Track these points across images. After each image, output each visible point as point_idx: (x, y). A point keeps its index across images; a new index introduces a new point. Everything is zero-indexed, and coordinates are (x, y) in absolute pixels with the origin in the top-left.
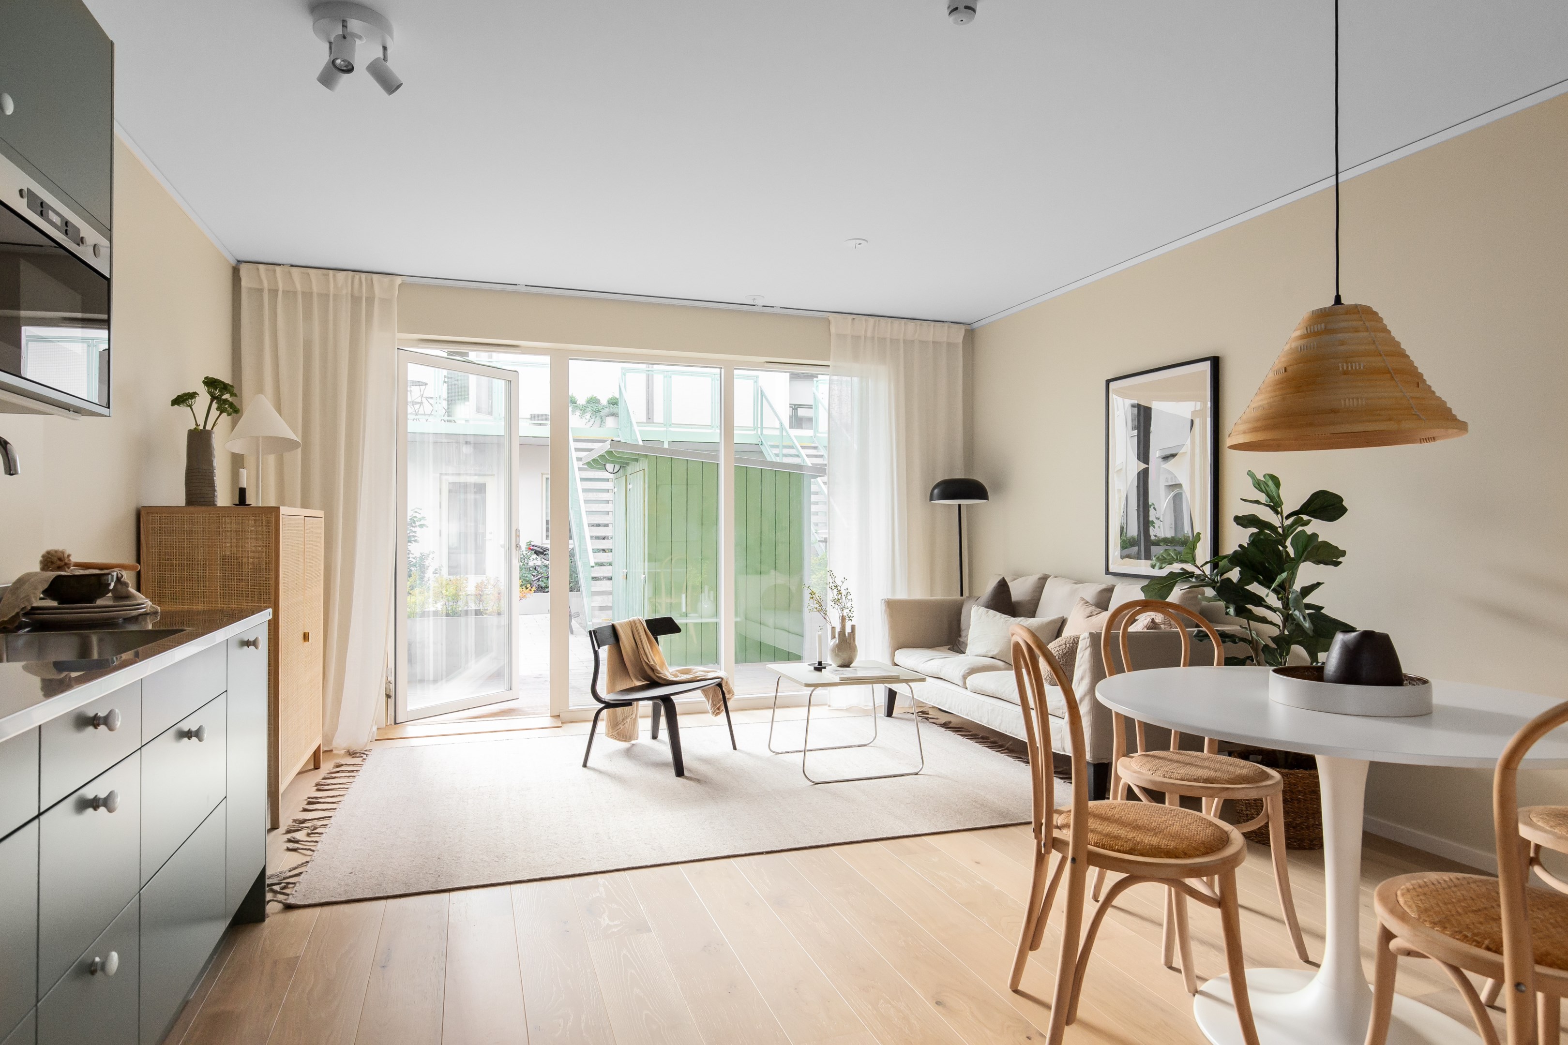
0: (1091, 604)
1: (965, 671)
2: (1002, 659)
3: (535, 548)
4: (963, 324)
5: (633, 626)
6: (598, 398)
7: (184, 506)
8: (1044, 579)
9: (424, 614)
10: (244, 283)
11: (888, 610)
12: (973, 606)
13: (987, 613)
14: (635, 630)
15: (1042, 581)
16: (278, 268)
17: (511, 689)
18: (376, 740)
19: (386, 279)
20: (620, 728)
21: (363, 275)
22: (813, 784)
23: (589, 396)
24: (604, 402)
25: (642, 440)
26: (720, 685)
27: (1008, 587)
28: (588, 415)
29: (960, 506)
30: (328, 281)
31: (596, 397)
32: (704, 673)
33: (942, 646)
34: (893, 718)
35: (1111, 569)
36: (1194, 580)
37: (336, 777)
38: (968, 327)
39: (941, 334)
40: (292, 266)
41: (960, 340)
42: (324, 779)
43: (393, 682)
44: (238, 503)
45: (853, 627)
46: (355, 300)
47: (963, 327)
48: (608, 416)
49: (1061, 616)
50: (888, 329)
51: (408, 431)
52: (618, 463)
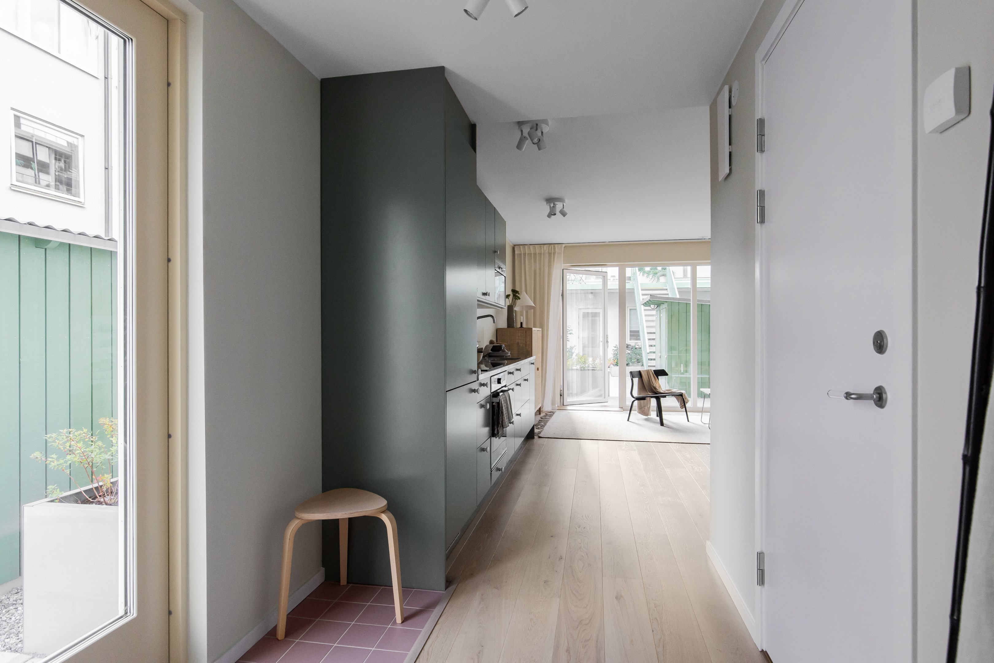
5: (648, 372)
7: (507, 328)
9: (572, 369)
10: (516, 252)
14: (649, 375)
16: (526, 246)
17: (605, 398)
18: (557, 409)
19: (560, 246)
20: (642, 408)
21: (552, 245)
26: (682, 396)
28: (651, 276)
30: (541, 249)
32: (675, 390)
37: (546, 417)
40: (530, 245)
42: (542, 417)
43: (562, 390)
44: (521, 327)
46: (550, 254)
48: (661, 276)
52: (655, 304)
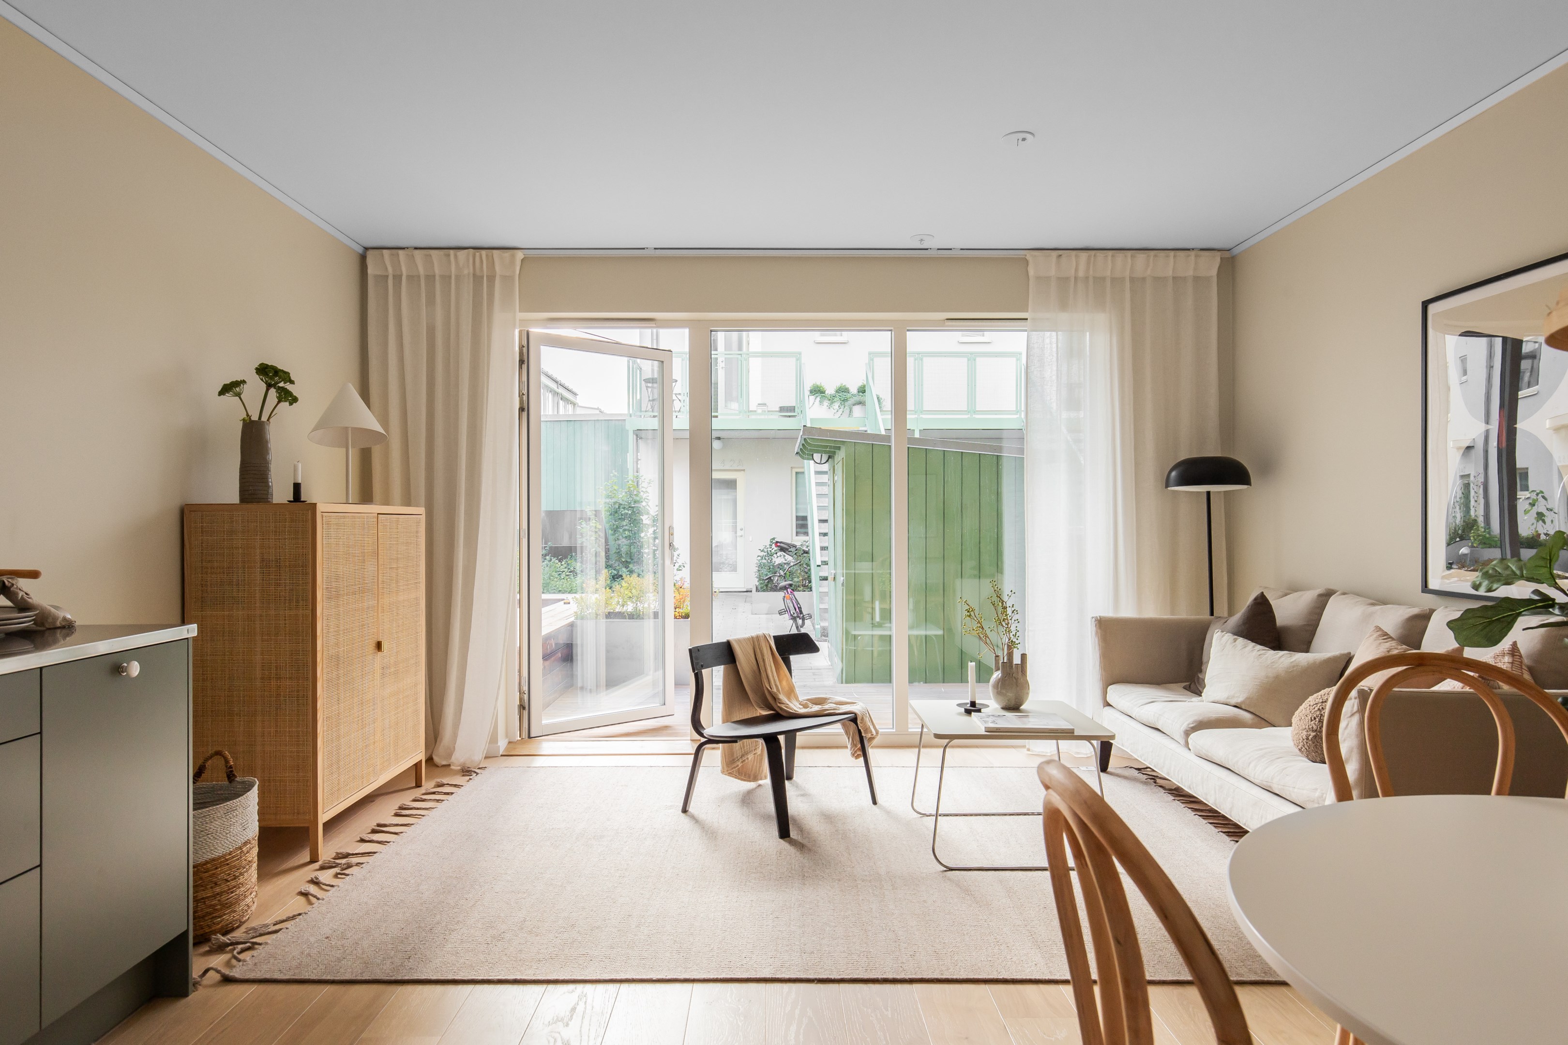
0: (1391, 637)
1: (1189, 724)
2: (1251, 710)
3: (782, 545)
4: (1219, 250)
5: (755, 642)
6: (847, 386)
7: (239, 503)
8: (1326, 596)
10: (371, 271)
11: (1099, 631)
12: (1216, 631)
13: (1235, 641)
14: (758, 651)
15: (1324, 598)
16: (401, 252)
17: (664, 704)
18: (502, 756)
19: (507, 254)
20: (738, 766)
21: (484, 252)
22: (945, 869)
23: (839, 385)
24: (854, 390)
25: (885, 429)
26: (854, 720)
27: (1270, 606)
28: (836, 405)
29: (1208, 493)
30: (449, 262)
31: (845, 386)
32: (835, 705)
33: (1176, 683)
34: (1108, 773)
35: (1431, 586)
36: (1557, 611)
37: (426, 800)
38: (1227, 255)
39: (1187, 267)
40: (416, 248)
41: (1214, 272)
42: (415, 800)
43: (527, 692)
44: (293, 500)
45: (1024, 657)
46: (477, 279)
47: (1219, 253)
48: (855, 405)
49: (1346, 652)
50: (1105, 266)
51: (542, 420)
52: (825, 452)
